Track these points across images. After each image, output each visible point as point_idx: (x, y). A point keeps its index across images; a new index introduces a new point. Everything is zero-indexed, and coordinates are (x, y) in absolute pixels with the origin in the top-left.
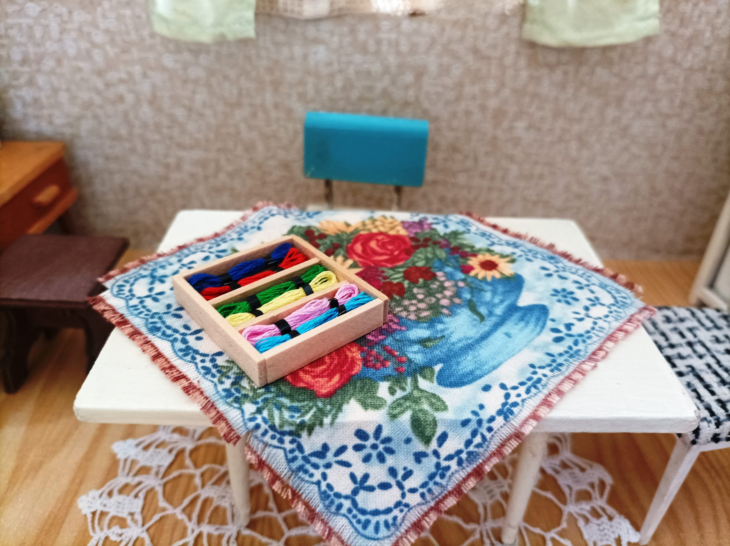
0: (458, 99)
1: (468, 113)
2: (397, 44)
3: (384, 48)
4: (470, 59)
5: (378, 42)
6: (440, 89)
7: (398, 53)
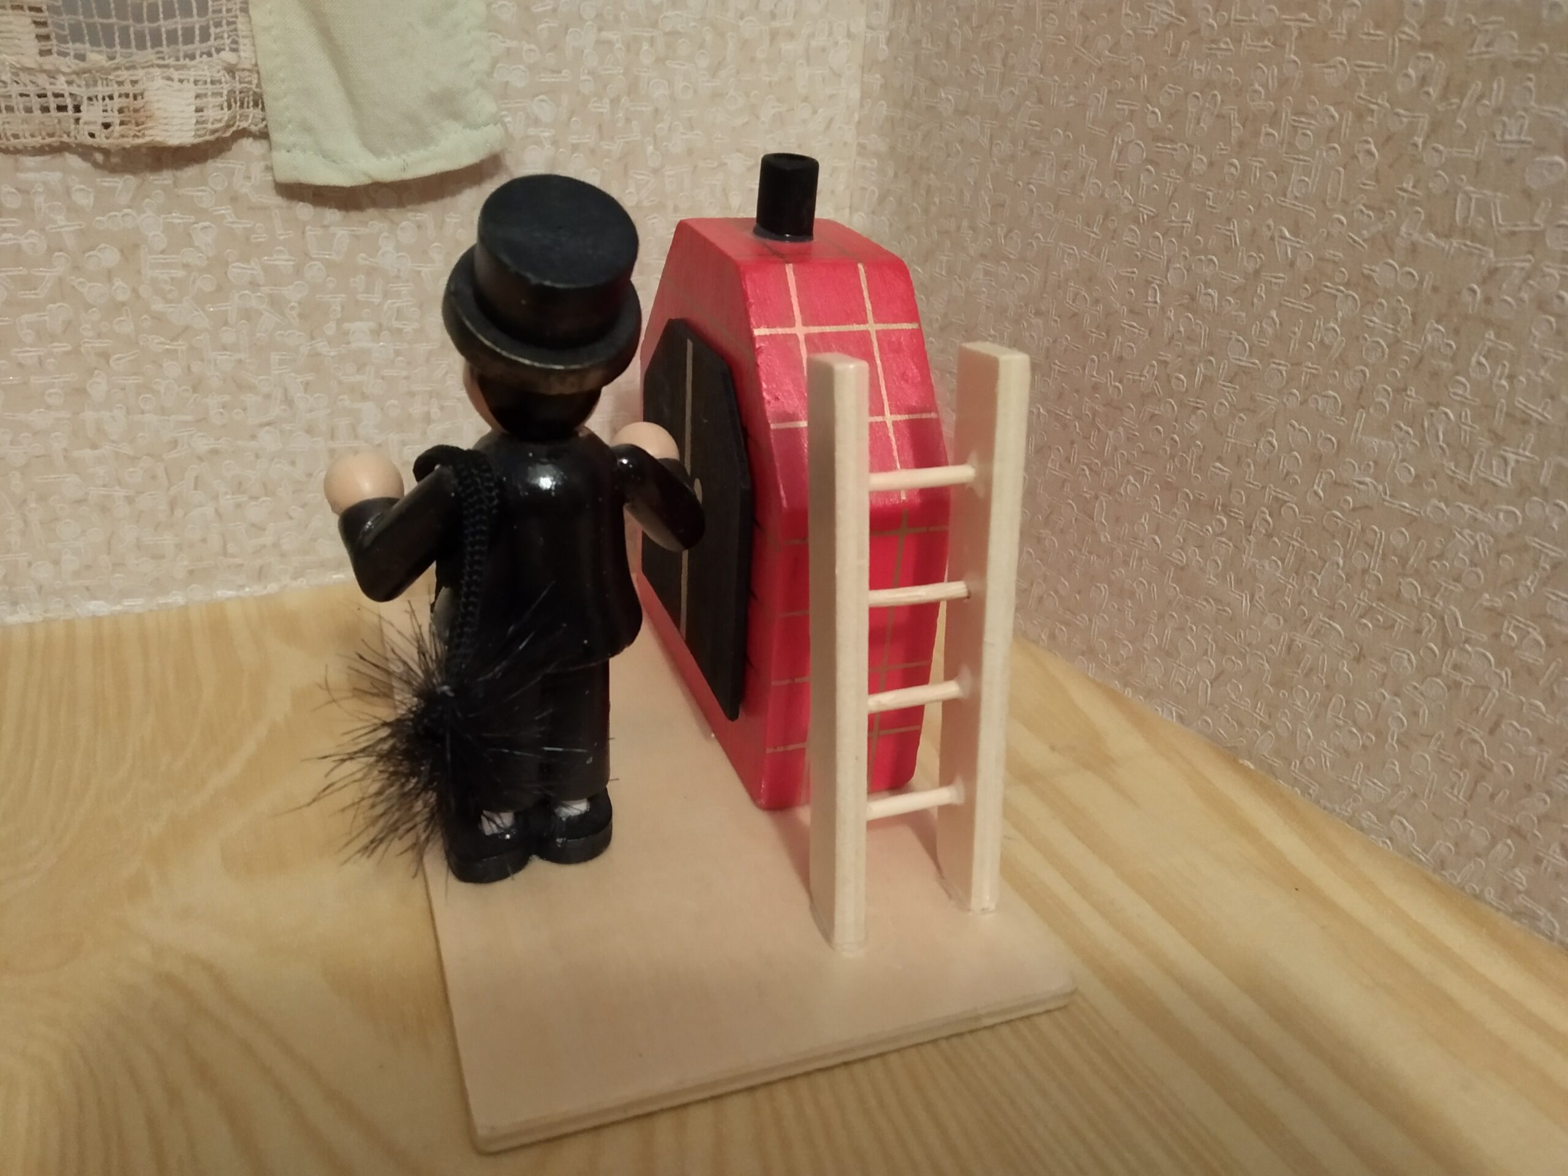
0: (221, 290)
1: (248, 315)
2: (68, 191)
3: (39, 200)
4: (226, 210)
5: (24, 191)
6: (180, 273)
7: (73, 210)
